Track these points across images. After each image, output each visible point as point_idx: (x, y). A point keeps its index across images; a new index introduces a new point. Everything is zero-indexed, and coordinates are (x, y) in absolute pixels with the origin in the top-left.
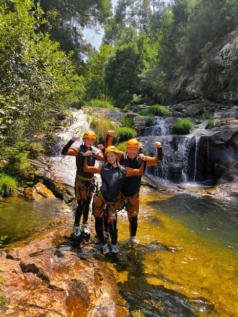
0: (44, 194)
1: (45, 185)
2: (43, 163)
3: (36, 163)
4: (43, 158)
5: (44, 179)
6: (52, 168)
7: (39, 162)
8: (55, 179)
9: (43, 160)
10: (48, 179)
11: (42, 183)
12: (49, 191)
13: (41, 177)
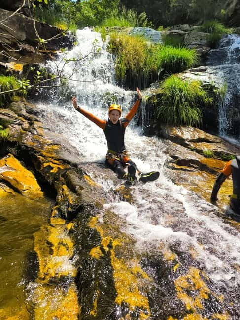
0: (13, 183)
1: (19, 160)
2: (20, 115)
3: (4, 115)
4: (22, 105)
5: (19, 147)
6: (36, 124)
7: (12, 113)
8: (42, 148)
9: (21, 110)
10: (26, 147)
11: (15, 156)
12: (29, 174)
13: (13, 144)
